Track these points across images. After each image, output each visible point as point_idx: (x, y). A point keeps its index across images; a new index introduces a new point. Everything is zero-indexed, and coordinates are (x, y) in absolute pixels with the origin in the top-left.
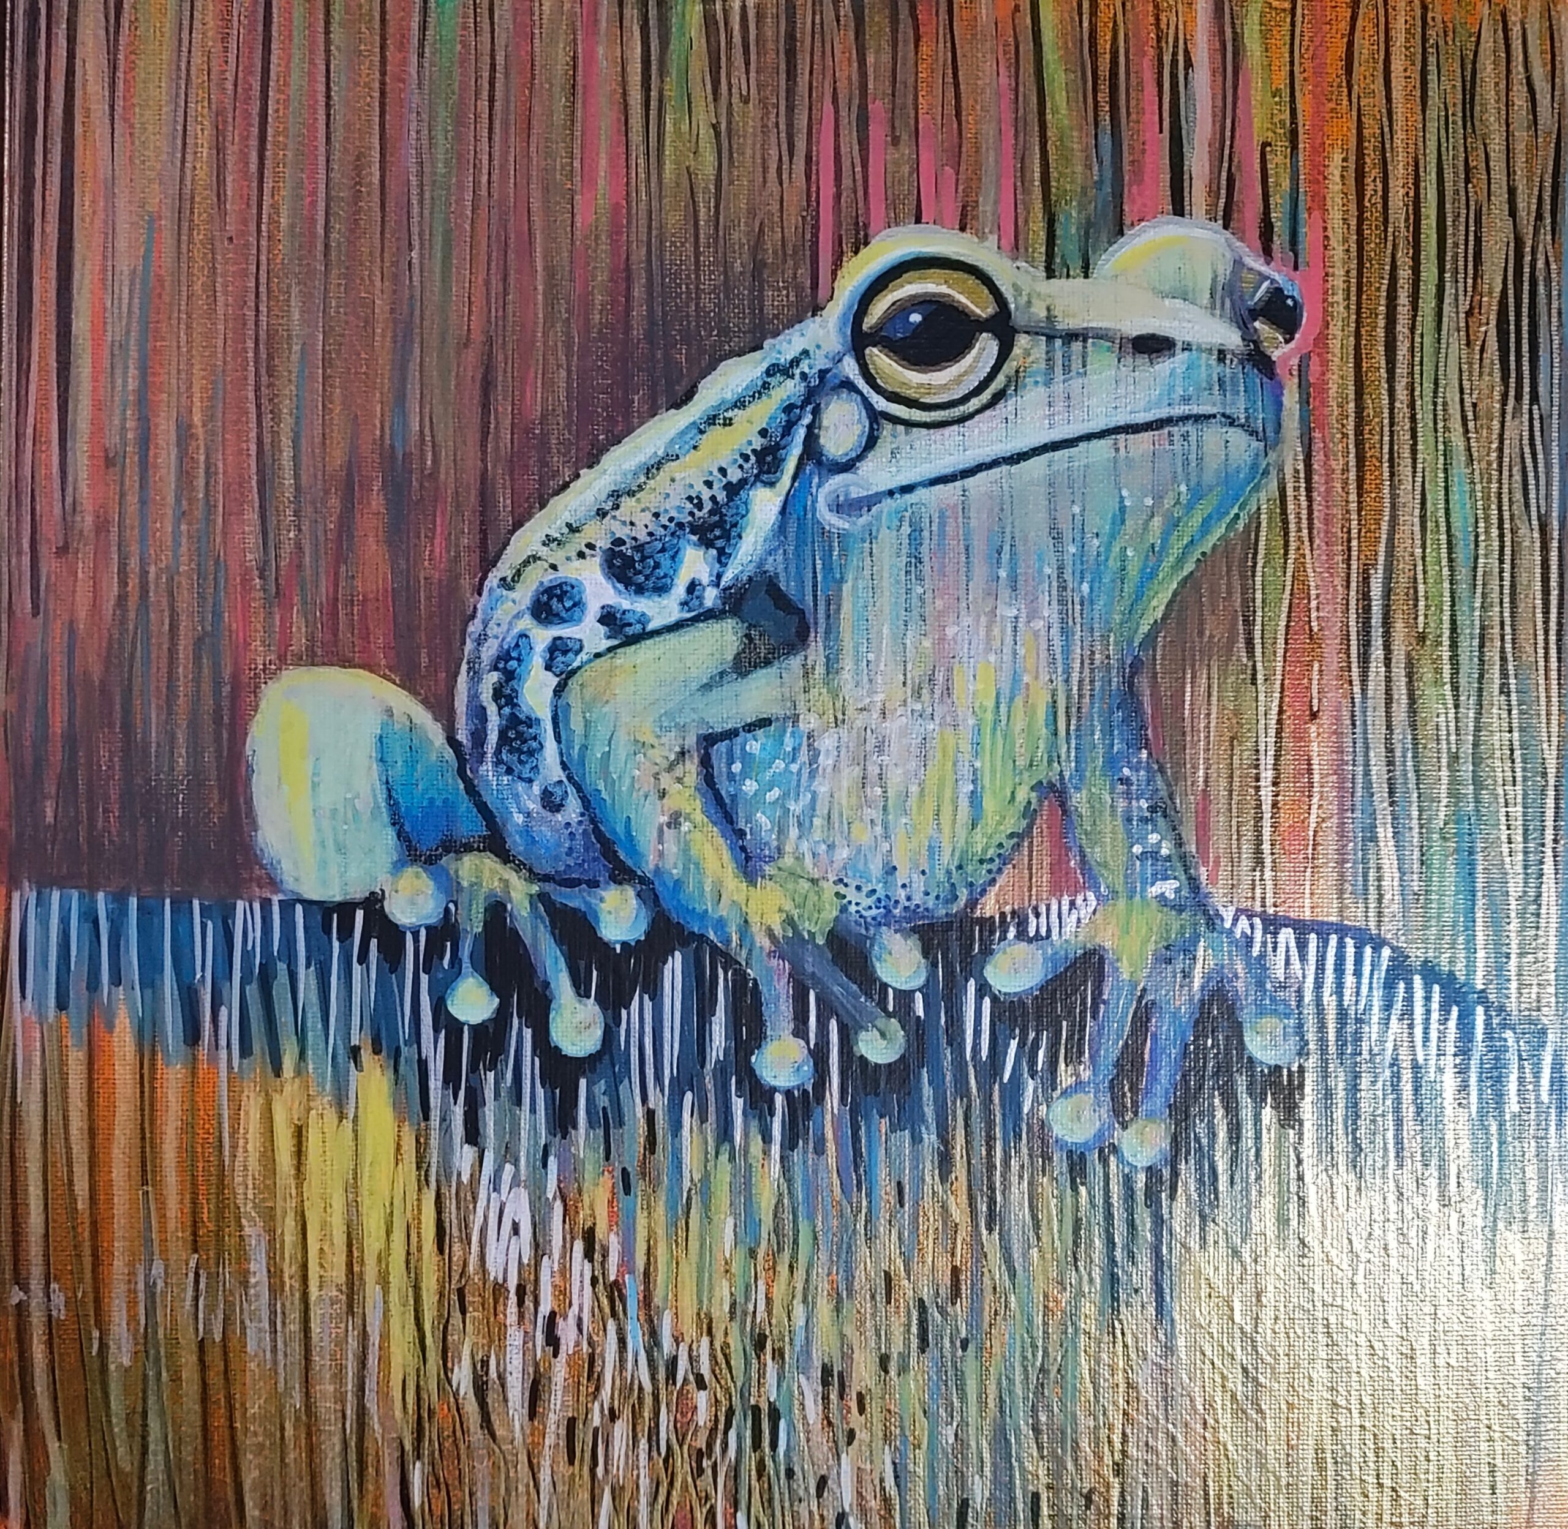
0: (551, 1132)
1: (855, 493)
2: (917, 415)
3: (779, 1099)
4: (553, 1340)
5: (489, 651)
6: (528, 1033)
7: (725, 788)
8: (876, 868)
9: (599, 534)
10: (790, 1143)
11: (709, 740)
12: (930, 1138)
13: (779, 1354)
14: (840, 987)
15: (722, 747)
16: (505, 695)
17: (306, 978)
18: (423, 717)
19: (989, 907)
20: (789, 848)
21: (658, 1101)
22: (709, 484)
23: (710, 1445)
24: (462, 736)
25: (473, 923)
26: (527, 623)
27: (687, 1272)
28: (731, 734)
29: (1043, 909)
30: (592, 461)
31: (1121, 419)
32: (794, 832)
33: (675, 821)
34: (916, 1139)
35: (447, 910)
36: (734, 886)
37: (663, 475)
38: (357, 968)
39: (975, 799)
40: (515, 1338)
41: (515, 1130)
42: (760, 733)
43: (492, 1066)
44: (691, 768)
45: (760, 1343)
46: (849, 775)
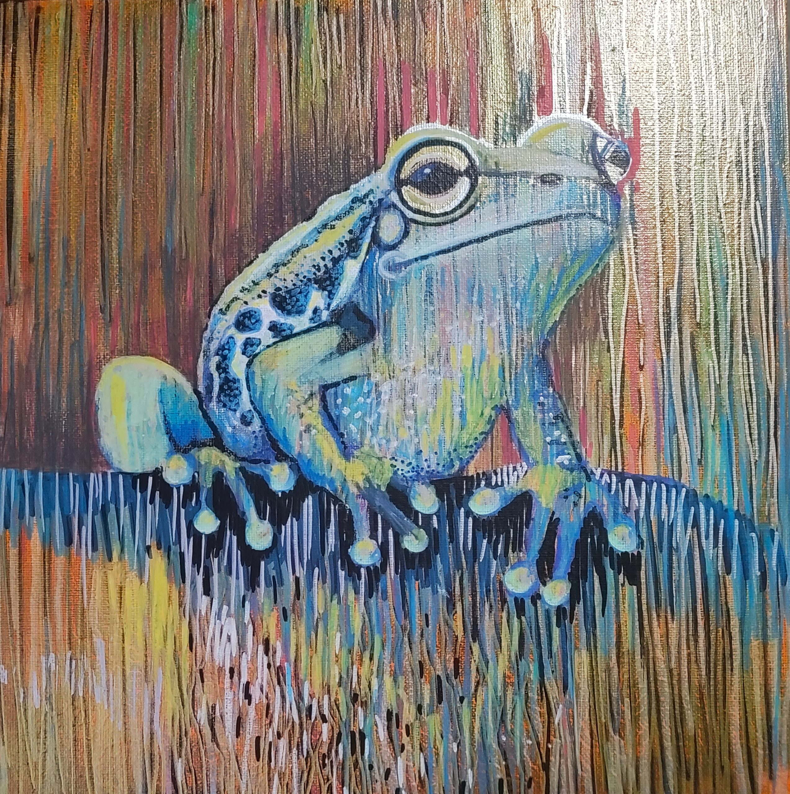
0: (247, 589)
1: (398, 260)
2: (429, 220)
3: (363, 571)
4: (248, 696)
5: (214, 346)
6: (235, 538)
7: (334, 412)
8: (411, 451)
9: (268, 286)
10: (369, 594)
11: (325, 388)
12: (442, 591)
13: (364, 704)
14: (394, 513)
15: (332, 391)
16: (222, 368)
17: (124, 512)
18: (181, 379)
19: (471, 471)
20: (366, 442)
21: (301, 573)
22: (323, 259)
23: (330, 750)
24: (201, 389)
25: (207, 483)
26: (233, 331)
27: (317, 660)
28: (336, 385)
29: (499, 470)
30: (265, 248)
31: (536, 217)
32: (369, 434)
33: (308, 429)
34: (435, 592)
35: (194, 476)
36: (338, 461)
37: (300, 256)
38: (149, 507)
39: (462, 415)
40: (229, 695)
41: (228, 589)
42: (351, 383)
43: (217, 555)
44: (316, 402)
45: (355, 698)
46: (397, 404)
